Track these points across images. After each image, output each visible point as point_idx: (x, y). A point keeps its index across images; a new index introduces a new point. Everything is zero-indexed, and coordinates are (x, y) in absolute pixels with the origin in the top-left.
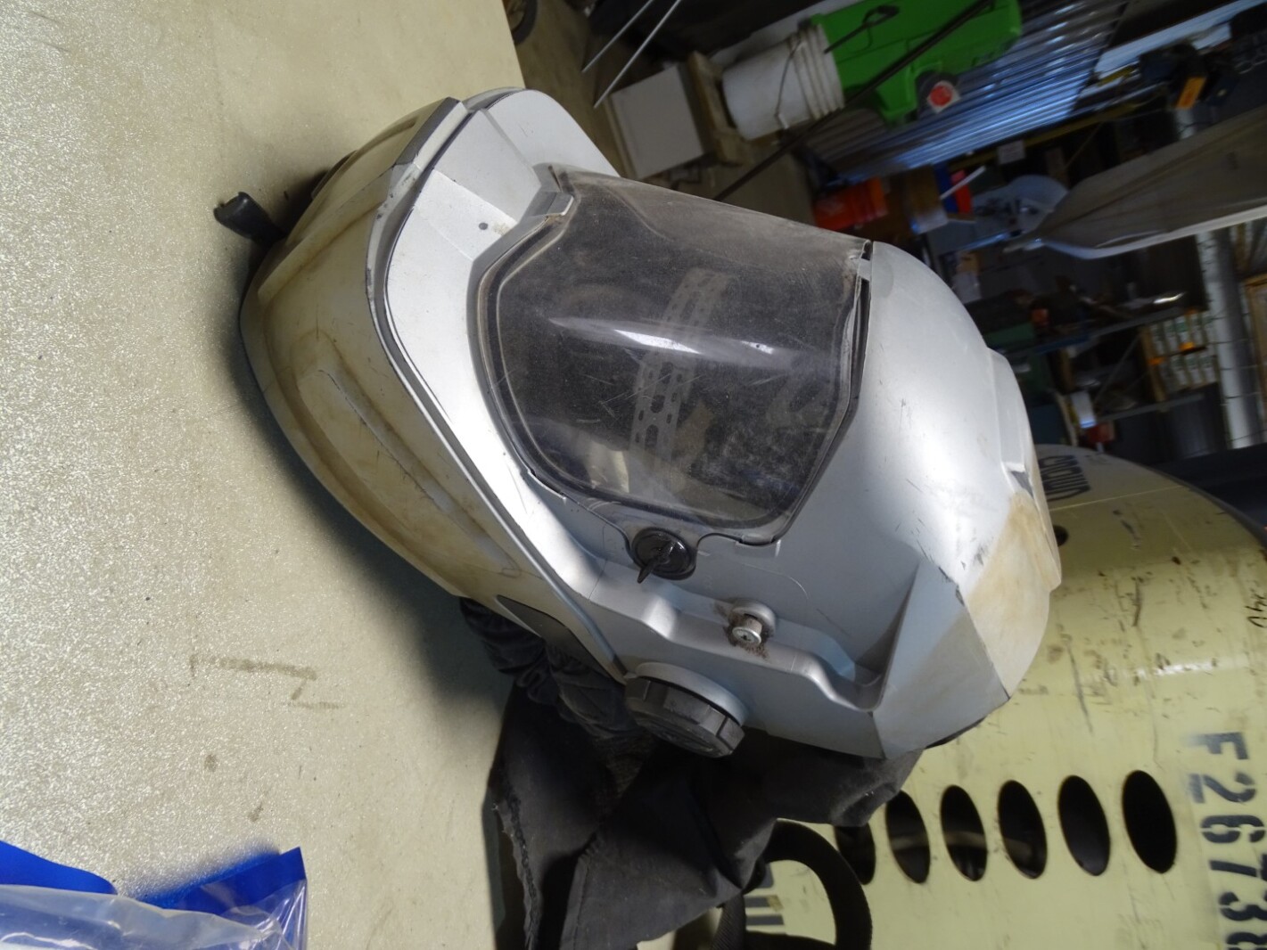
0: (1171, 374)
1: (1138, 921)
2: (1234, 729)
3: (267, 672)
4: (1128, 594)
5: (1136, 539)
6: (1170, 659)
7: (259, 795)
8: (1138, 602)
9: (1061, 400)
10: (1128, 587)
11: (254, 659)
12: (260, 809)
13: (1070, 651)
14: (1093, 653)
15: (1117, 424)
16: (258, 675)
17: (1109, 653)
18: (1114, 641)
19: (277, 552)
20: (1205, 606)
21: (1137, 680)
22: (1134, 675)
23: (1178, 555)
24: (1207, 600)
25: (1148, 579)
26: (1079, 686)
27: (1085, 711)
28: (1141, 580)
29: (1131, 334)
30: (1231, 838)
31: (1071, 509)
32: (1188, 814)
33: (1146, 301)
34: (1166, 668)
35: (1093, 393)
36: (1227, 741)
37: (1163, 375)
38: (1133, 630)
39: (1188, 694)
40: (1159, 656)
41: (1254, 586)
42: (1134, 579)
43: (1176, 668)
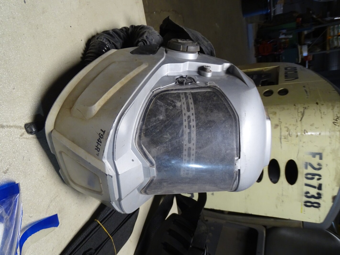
0: (333, 42)
1: (283, 195)
2: (321, 152)
3: (10, 128)
4: (301, 112)
5: (308, 95)
6: (308, 131)
7: (7, 166)
8: (303, 115)
9: (299, 47)
10: (301, 110)
11: (5, 124)
12: (8, 170)
13: (280, 126)
14: (287, 127)
15: (314, 56)
16: (6, 129)
17: (291, 128)
18: (293, 125)
19: (14, 89)
20: (322, 118)
21: (297, 136)
22: (297, 135)
23: (318, 101)
24: (323, 116)
25: (308, 108)
26: (281, 136)
27: (281, 143)
28: (305, 108)
29: (325, 28)
30: (312, 179)
31: (291, 84)
32: (302, 171)
33: (332, 18)
34: (306, 133)
35: (309, 46)
36: (318, 155)
37: (331, 42)
38: (300, 122)
39: (311, 141)
40: (305, 130)
41: (337, 113)
42: (303, 107)
43: (309, 133)
